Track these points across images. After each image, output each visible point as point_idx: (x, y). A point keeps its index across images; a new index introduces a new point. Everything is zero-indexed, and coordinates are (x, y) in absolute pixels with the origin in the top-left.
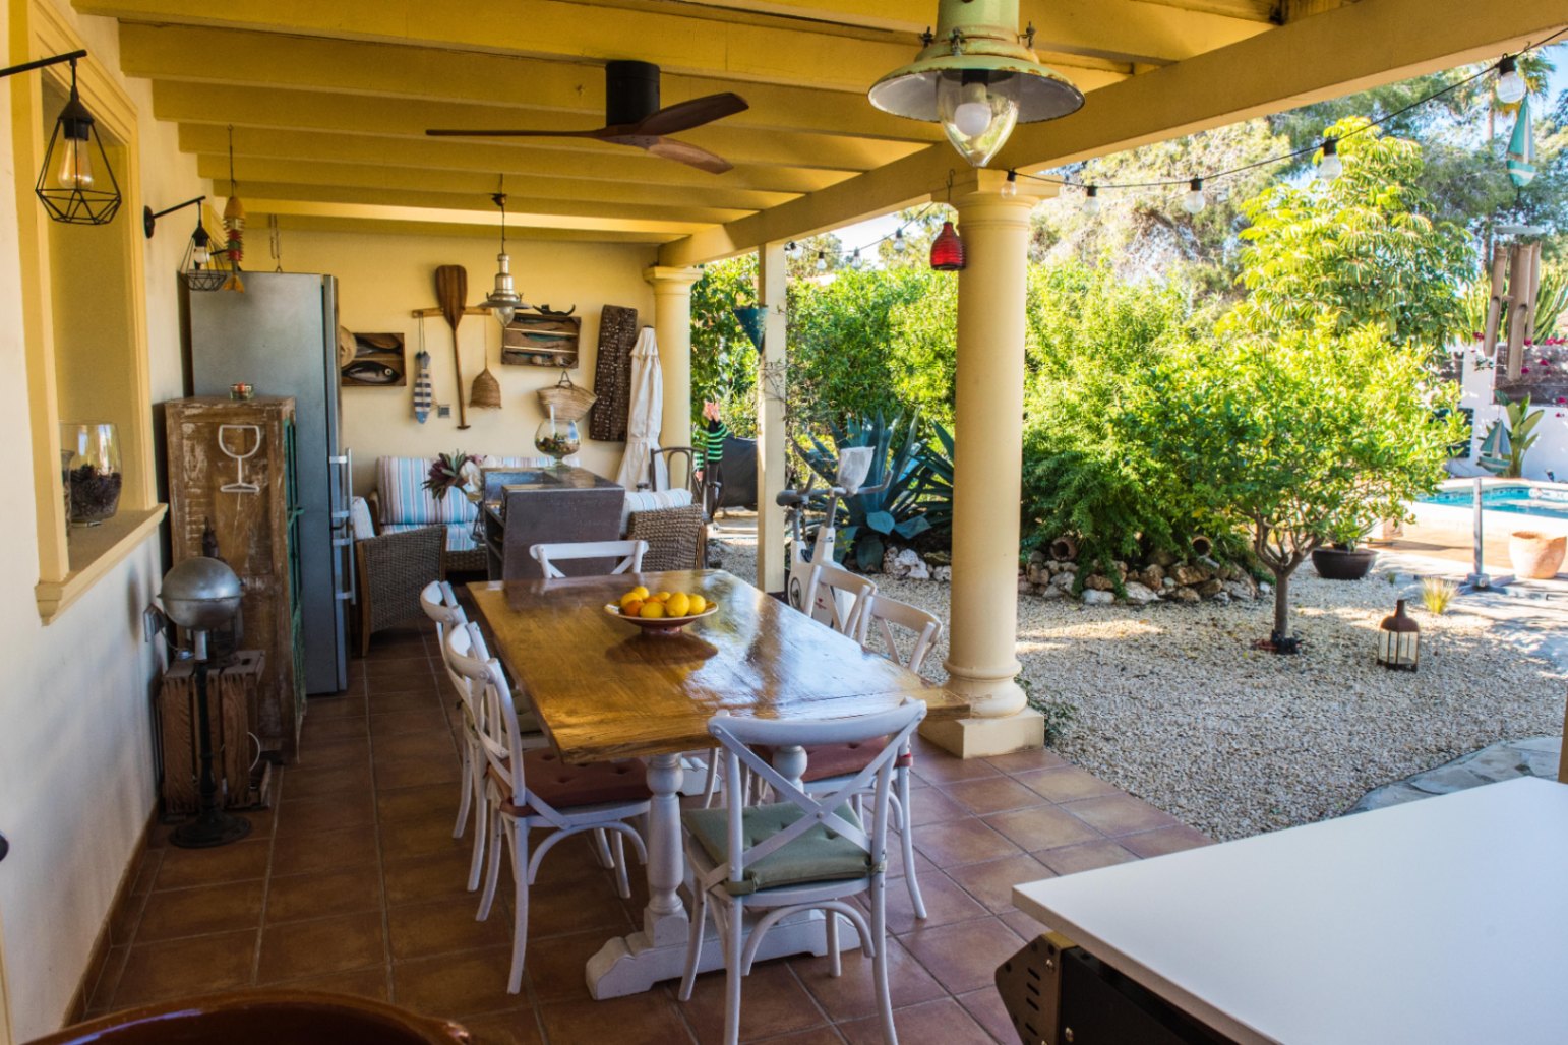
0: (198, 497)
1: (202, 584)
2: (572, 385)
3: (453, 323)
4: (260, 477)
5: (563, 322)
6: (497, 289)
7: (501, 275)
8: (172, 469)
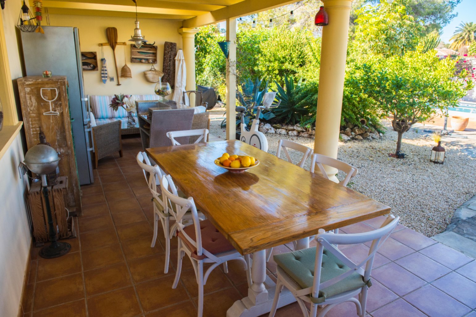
0: (34, 117)
1: (43, 157)
2: (155, 70)
3: (113, 48)
4: (59, 108)
5: (151, 48)
6: (135, 34)
7: (137, 29)
8: (23, 107)
